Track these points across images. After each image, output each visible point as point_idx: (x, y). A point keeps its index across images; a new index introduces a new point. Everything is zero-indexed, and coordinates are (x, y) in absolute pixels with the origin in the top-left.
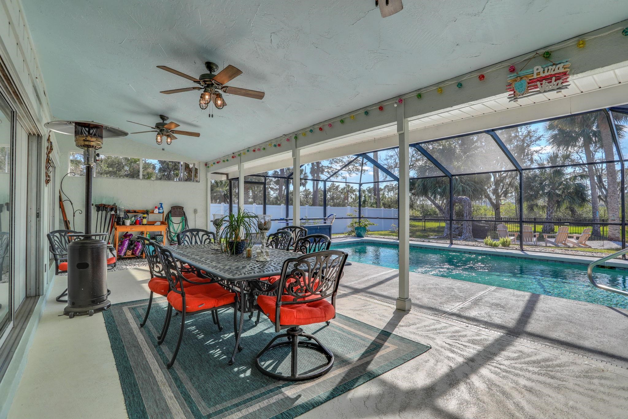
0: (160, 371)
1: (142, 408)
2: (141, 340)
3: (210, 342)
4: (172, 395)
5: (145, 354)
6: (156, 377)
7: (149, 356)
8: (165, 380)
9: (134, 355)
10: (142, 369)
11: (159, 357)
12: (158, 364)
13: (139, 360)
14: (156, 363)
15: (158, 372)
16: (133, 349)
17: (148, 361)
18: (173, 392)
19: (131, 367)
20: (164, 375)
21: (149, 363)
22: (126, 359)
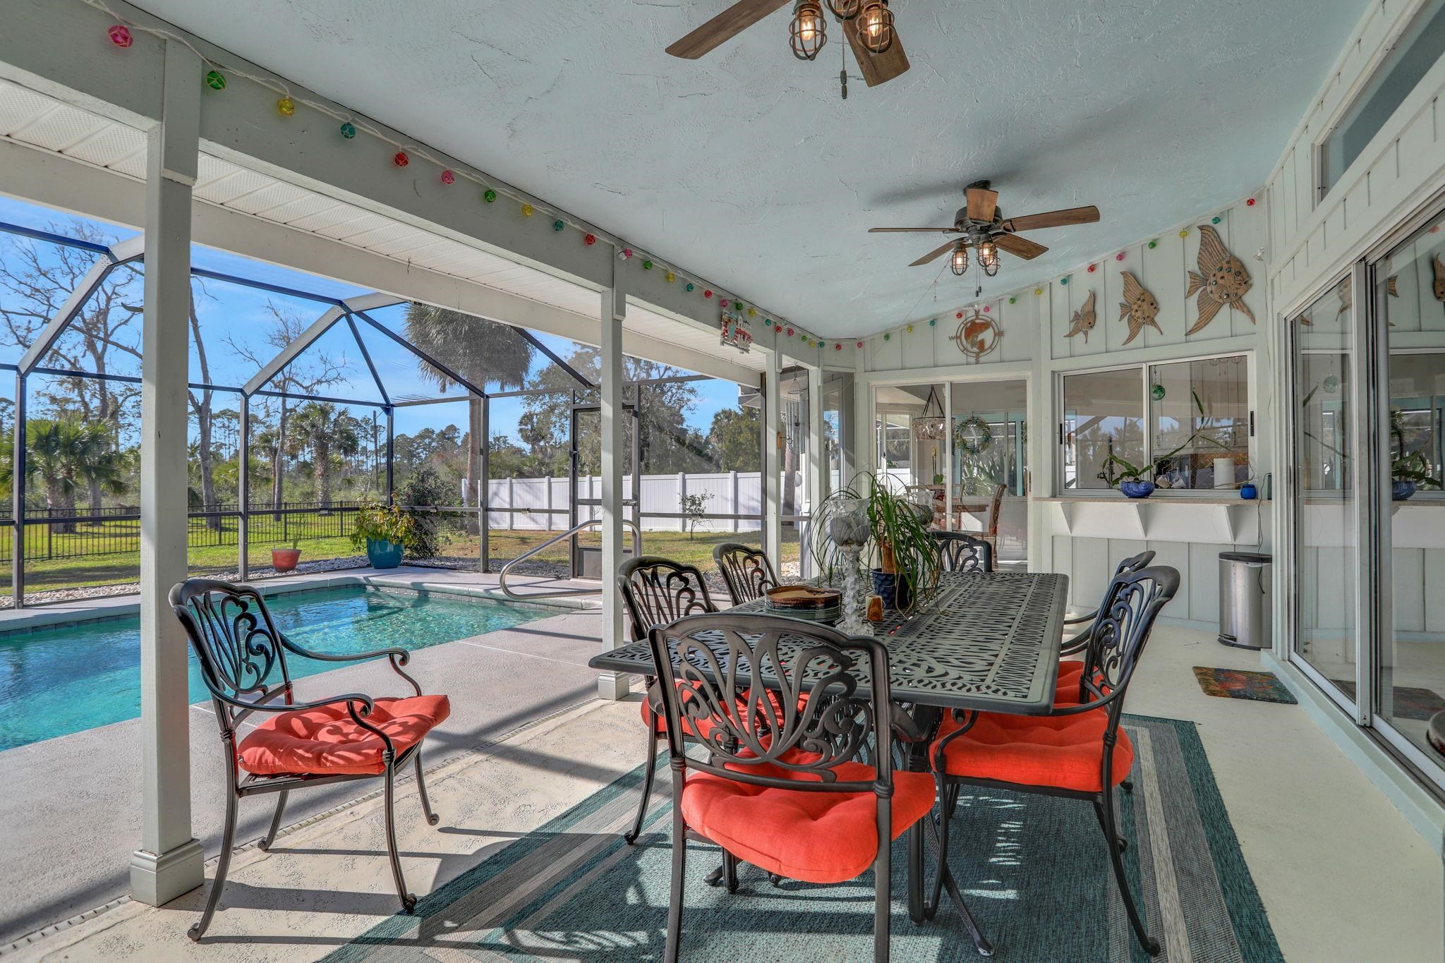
0: (1147, 795)
1: (1189, 764)
2: (1166, 891)
3: (1010, 803)
4: (1142, 761)
5: (1167, 840)
6: (1157, 788)
7: (1158, 830)
8: (1144, 779)
9: (1194, 849)
10: (1181, 812)
11: (1138, 819)
12: (1145, 808)
13: (1183, 831)
14: (1148, 809)
15: (1151, 794)
16: (1195, 869)
17: (1164, 822)
18: (1140, 763)
19: (1204, 825)
20: (1142, 786)
21: (1163, 816)
22: (1215, 848)
